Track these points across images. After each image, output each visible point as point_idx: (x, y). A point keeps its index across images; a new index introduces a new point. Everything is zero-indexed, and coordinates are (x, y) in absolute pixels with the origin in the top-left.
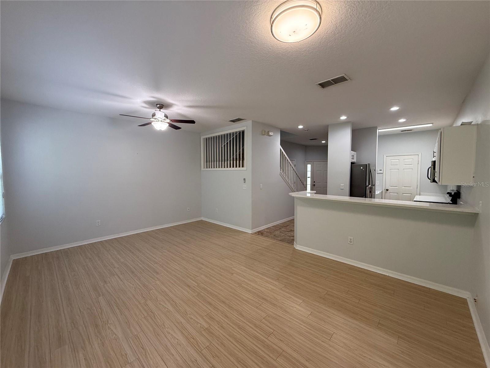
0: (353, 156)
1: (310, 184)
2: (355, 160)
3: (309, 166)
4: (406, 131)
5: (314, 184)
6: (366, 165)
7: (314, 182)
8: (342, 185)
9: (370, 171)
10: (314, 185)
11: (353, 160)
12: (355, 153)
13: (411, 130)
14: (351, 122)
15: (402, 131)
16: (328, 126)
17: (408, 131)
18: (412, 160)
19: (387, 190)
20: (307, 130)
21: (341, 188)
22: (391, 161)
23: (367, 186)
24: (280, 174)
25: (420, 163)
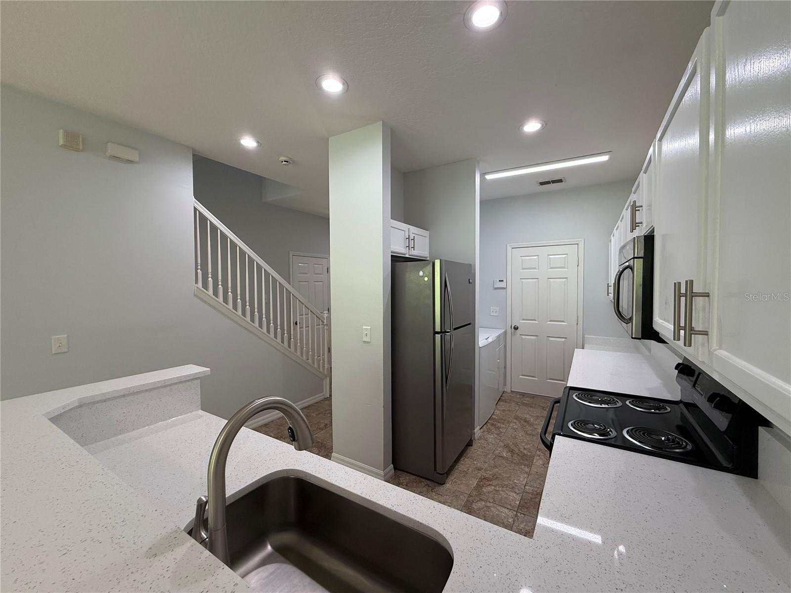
0: (410, 239)
2: (422, 253)
4: (548, 183)
6: (434, 264)
8: (367, 329)
11: (414, 252)
12: (424, 233)
13: (560, 181)
14: (382, 122)
15: (542, 184)
16: (327, 141)
17: (554, 182)
18: (565, 257)
19: (516, 328)
20: (287, 162)
21: (365, 339)
22: (522, 259)
23: (438, 333)
24: (196, 293)
25: (581, 264)
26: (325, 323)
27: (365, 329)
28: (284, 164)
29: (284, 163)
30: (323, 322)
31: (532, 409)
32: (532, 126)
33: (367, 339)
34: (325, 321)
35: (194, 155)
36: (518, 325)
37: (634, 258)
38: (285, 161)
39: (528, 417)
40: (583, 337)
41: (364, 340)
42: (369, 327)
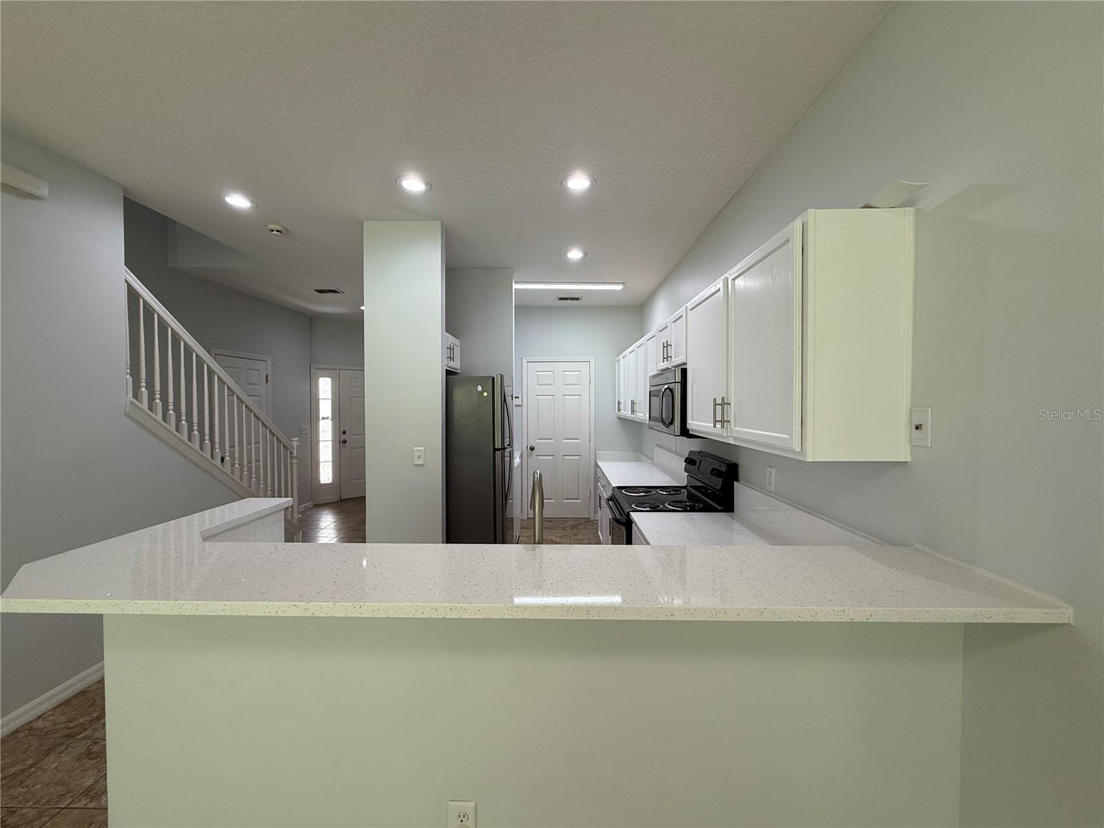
0: (451, 349)
1: (330, 439)
2: (456, 365)
3: (325, 386)
4: (567, 299)
5: (344, 437)
6: (493, 379)
7: (344, 433)
8: (419, 451)
9: (505, 400)
10: (345, 442)
11: (452, 364)
12: (457, 342)
13: (578, 299)
14: (440, 222)
15: (561, 299)
16: (361, 224)
17: (571, 299)
18: (578, 375)
19: (532, 449)
20: (280, 232)
21: (417, 462)
22: (538, 375)
23: (499, 450)
24: (127, 412)
25: (593, 383)
26: (295, 455)
27: (417, 450)
28: (274, 234)
29: (275, 232)
30: (291, 453)
31: (554, 531)
32: (575, 254)
33: (420, 462)
34: (295, 452)
35: (125, 199)
36: (533, 445)
37: (675, 382)
38: (277, 231)
39: (553, 538)
40: (595, 454)
41: (415, 463)
42: (423, 448)
